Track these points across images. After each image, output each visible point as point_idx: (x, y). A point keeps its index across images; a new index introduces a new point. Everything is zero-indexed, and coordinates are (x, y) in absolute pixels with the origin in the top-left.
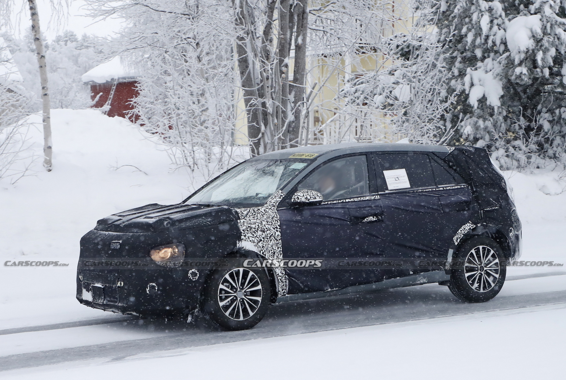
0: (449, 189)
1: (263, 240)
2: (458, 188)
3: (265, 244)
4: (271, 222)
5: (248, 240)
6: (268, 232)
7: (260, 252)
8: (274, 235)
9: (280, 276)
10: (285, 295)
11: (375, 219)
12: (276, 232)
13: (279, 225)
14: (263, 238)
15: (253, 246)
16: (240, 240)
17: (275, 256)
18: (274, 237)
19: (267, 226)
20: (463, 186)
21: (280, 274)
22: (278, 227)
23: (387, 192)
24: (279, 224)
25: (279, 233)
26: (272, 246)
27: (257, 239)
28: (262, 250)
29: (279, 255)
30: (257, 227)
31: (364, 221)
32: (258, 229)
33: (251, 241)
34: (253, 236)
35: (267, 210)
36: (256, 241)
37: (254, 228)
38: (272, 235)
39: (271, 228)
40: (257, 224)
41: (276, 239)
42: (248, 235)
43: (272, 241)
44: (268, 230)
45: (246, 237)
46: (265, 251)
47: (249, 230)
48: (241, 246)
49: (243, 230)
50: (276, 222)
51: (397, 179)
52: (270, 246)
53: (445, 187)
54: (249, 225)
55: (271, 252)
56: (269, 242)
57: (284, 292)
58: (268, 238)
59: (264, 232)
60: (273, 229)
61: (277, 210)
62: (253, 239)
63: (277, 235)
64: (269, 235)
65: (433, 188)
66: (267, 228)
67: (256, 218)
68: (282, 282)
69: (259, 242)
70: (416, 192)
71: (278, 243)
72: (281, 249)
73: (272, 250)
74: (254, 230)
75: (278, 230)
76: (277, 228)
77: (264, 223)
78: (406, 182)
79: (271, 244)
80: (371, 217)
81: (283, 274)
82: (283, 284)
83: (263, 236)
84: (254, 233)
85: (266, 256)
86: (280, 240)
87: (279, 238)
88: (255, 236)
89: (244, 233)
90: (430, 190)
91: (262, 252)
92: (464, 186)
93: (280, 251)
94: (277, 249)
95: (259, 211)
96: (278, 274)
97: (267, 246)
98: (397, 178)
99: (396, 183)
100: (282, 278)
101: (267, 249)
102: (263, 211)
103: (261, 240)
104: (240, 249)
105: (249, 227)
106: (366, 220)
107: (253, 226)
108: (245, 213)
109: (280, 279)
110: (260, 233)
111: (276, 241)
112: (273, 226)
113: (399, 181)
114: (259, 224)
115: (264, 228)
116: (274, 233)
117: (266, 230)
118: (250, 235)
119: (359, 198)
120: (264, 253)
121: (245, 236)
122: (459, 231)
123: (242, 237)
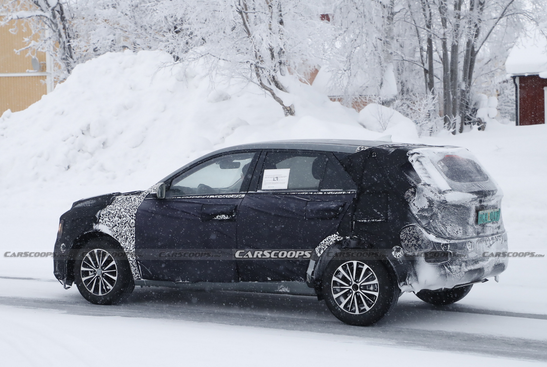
0: (330, 194)
1: (118, 225)
2: (342, 194)
3: (119, 229)
4: (129, 210)
5: (105, 224)
6: (124, 218)
7: (114, 236)
8: (129, 222)
9: (131, 261)
10: (140, 279)
11: (227, 218)
12: (131, 220)
13: (135, 214)
14: (118, 224)
15: (108, 230)
16: (97, 223)
17: (128, 241)
18: (129, 224)
19: (123, 213)
20: (349, 193)
21: (131, 259)
22: (134, 215)
23: (258, 191)
24: (135, 212)
25: (133, 221)
26: (126, 232)
27: (113, 223)
28: (116, 234)
29: (132, 241)
30: (115, 213)
31: (216, 219)
32: (115, 215)
33: (107, 225)
34: (110, 221)
35: (137, 199)
36: (111, 225)
37: (112, 214)
38: (127, 221)
39: (128, 216)
40: (116, 210)
41: (130, 226)
42: (105, 220)
43: (127, 227)
44: (124, 217)
45: (104, 221)
46: (118, 236)
47: (107, 214)
48: (97, 228)
49: (103, 215)
50: (134, 210)
51: (275, 179)
52: (124, 232)
53: (326, 192)
54: (110, 211)
55: (124, 237)
56: (123, 228)
57: (138, 276)
58: (123, 224)
59: (120, 218)
60: (129, 217)
61: (144, 200)
62: (109, 223)
63: (131, 222)
64: (124, 222)
65: (311, 192)
66: (123, 215)
67: (122, 205)
68: (133, 266)
69: (114, 227)
70: (289, 194)
71: (132, 230)
72: (134, 236)
73: (124, 236)
74: (112, 215)
75: (133, 217)
76: (132, 216)
77: (122, 210)
78: (284, 183)
79: (125, 230)
80: (224, 216)
81: (134, 258)
82: (134, 268)
83: (119, 222)
84: (111, 219)
85: (119, 240)
86: (133, 227)
87: (133, 225)
88: (111, 220)
89: (102, 217)
90: (306, 193)
91: (115, 236)
92: (351, 192)
93: (133, 237)
94: (130, 235)
95: (130, 199)
96: (129, 259)
97: (120, 231)
98: (277, 178)
99: (273, 183)
100: (133, 262)
101: (120, 234)
102: (133, 200)
103: (116, 225)
104: (96, 230)
105: (109, 212)
106: (217, 217)
107: (112, 212)
108: (119, 199)
109: (132, 264)
110: (117, 218)
111: (130, 227)
112: (129, 214)
113: (277, 181)
114: (118, 211)
115: (121, 214)
116: (129, 220)
117: (122, 216)
118: (107, 219)
119: (224, 196)
120: (118, 237)
121: (102, 220)
122: (323, 242)
123: (100, 221)
